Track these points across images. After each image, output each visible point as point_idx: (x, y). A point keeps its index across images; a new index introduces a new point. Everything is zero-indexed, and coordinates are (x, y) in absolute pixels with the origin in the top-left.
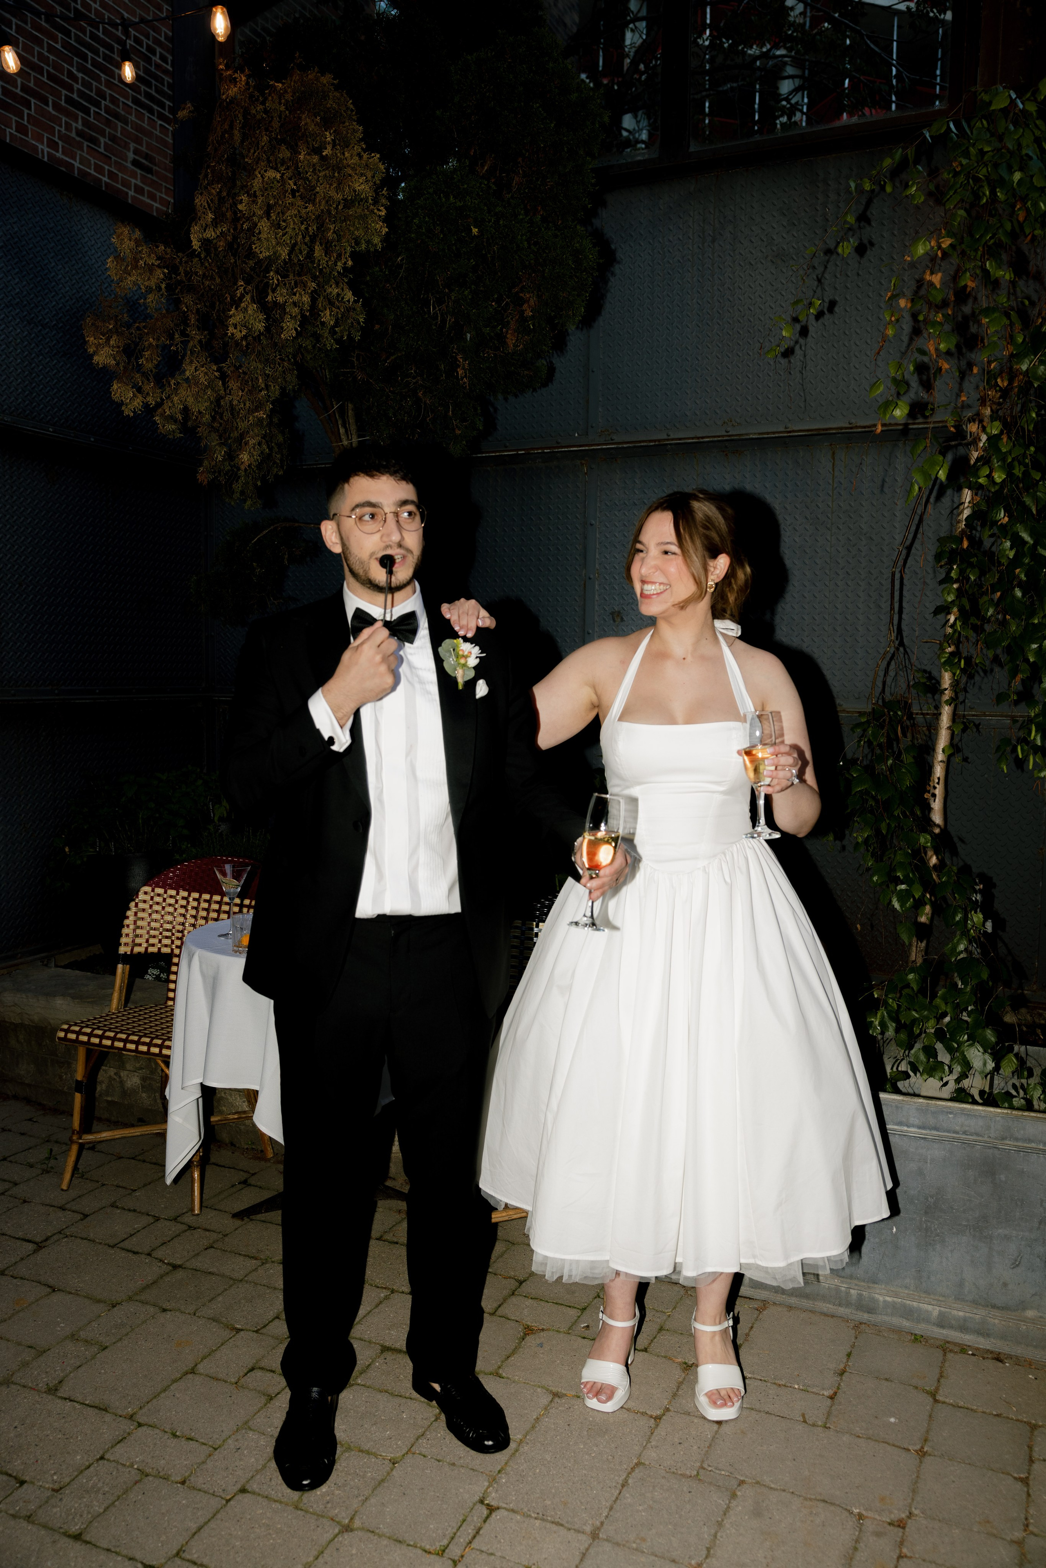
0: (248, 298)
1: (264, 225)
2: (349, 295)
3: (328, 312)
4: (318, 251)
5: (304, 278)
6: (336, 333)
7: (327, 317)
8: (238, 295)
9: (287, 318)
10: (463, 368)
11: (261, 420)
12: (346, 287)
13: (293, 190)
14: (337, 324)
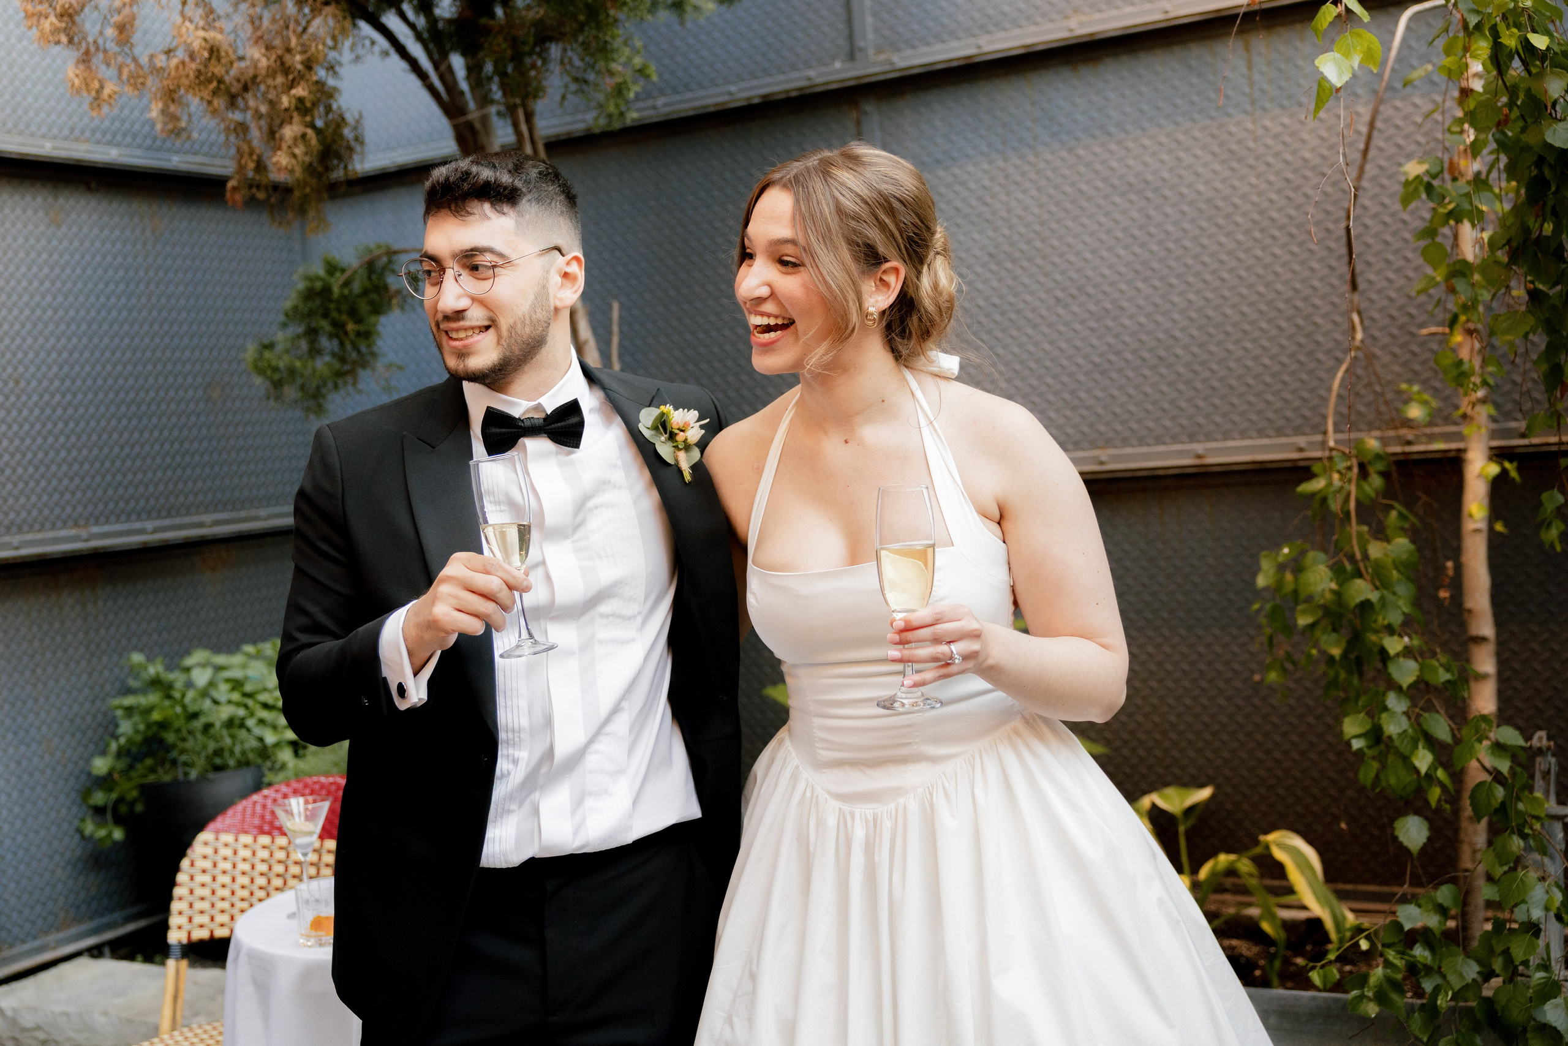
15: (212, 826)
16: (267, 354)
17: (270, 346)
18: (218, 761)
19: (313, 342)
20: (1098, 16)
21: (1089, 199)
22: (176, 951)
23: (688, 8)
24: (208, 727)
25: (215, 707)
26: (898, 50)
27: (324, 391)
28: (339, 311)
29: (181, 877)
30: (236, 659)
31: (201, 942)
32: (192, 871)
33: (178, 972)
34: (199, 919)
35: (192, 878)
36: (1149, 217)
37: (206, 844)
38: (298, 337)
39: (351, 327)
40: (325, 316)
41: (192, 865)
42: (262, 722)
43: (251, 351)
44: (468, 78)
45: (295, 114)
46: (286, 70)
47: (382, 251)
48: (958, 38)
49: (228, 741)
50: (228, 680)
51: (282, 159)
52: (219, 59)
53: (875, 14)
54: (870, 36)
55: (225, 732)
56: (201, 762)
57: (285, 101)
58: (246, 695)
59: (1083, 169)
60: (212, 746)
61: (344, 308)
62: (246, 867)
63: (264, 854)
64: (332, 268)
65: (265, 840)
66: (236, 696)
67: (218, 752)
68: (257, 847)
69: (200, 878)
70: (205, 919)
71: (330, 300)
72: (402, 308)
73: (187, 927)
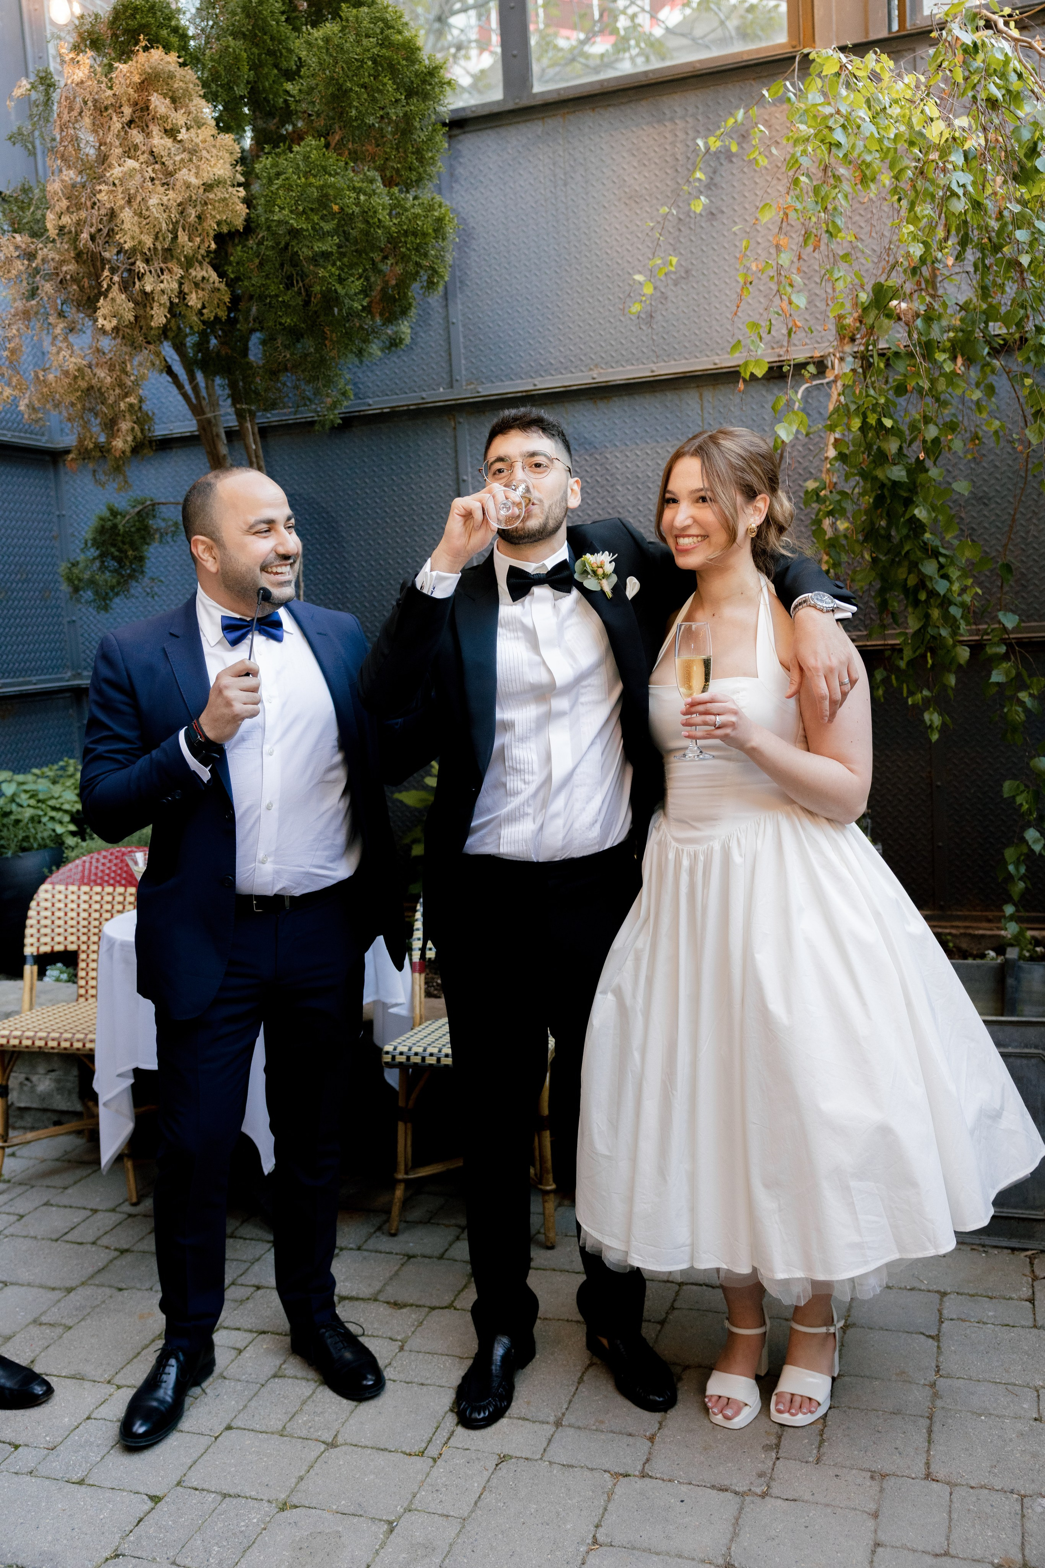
0: (116, 288)
1: (127, 215)
2: (214, 276)
3: (194, 296)
4: (183, 237)
5: (170, 265)
6: (202, 314)
7: (194, 300)
8: (105, 286)
9: (155, 305)
10: (331, 340)
11: (131, 405)
12: (210, 269)
13: (152, 179)
14: (204, 307)
15: (49, 880)
16: (75, 571)
17: (75, 564)
18: (25, 844)
19: (103, 562)
20: (611, 370)
21: (602, 487)
22: (30, 960)
23: (365, 354)
24: (17, 822)
25: (20, 809)
26: (483, 383)
27: (111, 594)
28: (124, 543)
29: (31, 913)
30: (30, 778)
31: (45, 954)
32: (38, 909)
33: (32, 973)
34: (44, 940)
35: (38, 913)
36: (639, 499)
37: (46, 891)
38: (94, 559)
39: (130, 553)
40: (114, 545)
41: (38, 905)
42: (52, 819)
43: (63, 567)
44: (207, 388)
45: (127, 415)
46: (121, 385)
47: (148, 503)
48: (522, 378)
49: (33, 831)
50: (26, 791)
51: (119, 444)
52: (83, 379)
53: (466, 359)
54: (464, 372)
55: (30, 825)
56: (13, 845)
57: (122, 405)
58: (39, 801)
59: (598, 468)
60: (21, 835)
61: (128, 540)
62: (74, 906)
63: (86, 897)
64: (114, 513)
65: (85, 888)
66: (32, 802)
67: (26, 838)
68: (81, 893)
69: (44, 913)
70: (47, 939)
71: (118, 535)
72: (161, 542)
73: (36, 944)
